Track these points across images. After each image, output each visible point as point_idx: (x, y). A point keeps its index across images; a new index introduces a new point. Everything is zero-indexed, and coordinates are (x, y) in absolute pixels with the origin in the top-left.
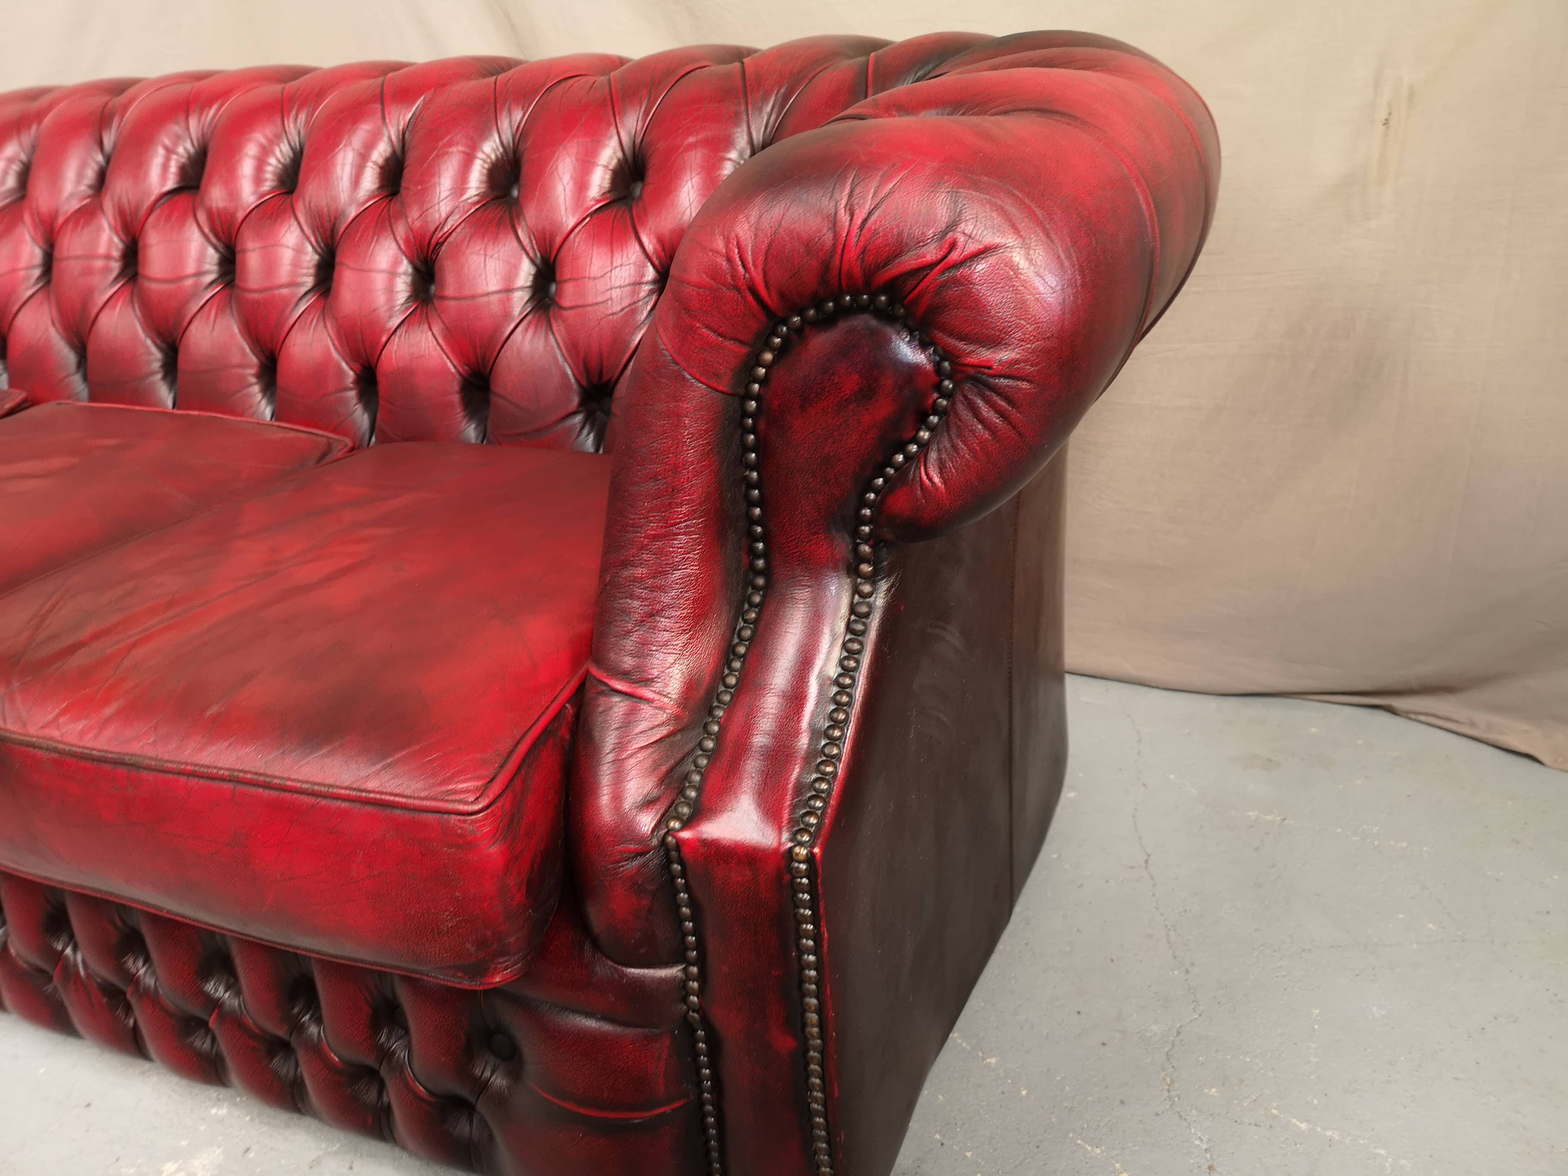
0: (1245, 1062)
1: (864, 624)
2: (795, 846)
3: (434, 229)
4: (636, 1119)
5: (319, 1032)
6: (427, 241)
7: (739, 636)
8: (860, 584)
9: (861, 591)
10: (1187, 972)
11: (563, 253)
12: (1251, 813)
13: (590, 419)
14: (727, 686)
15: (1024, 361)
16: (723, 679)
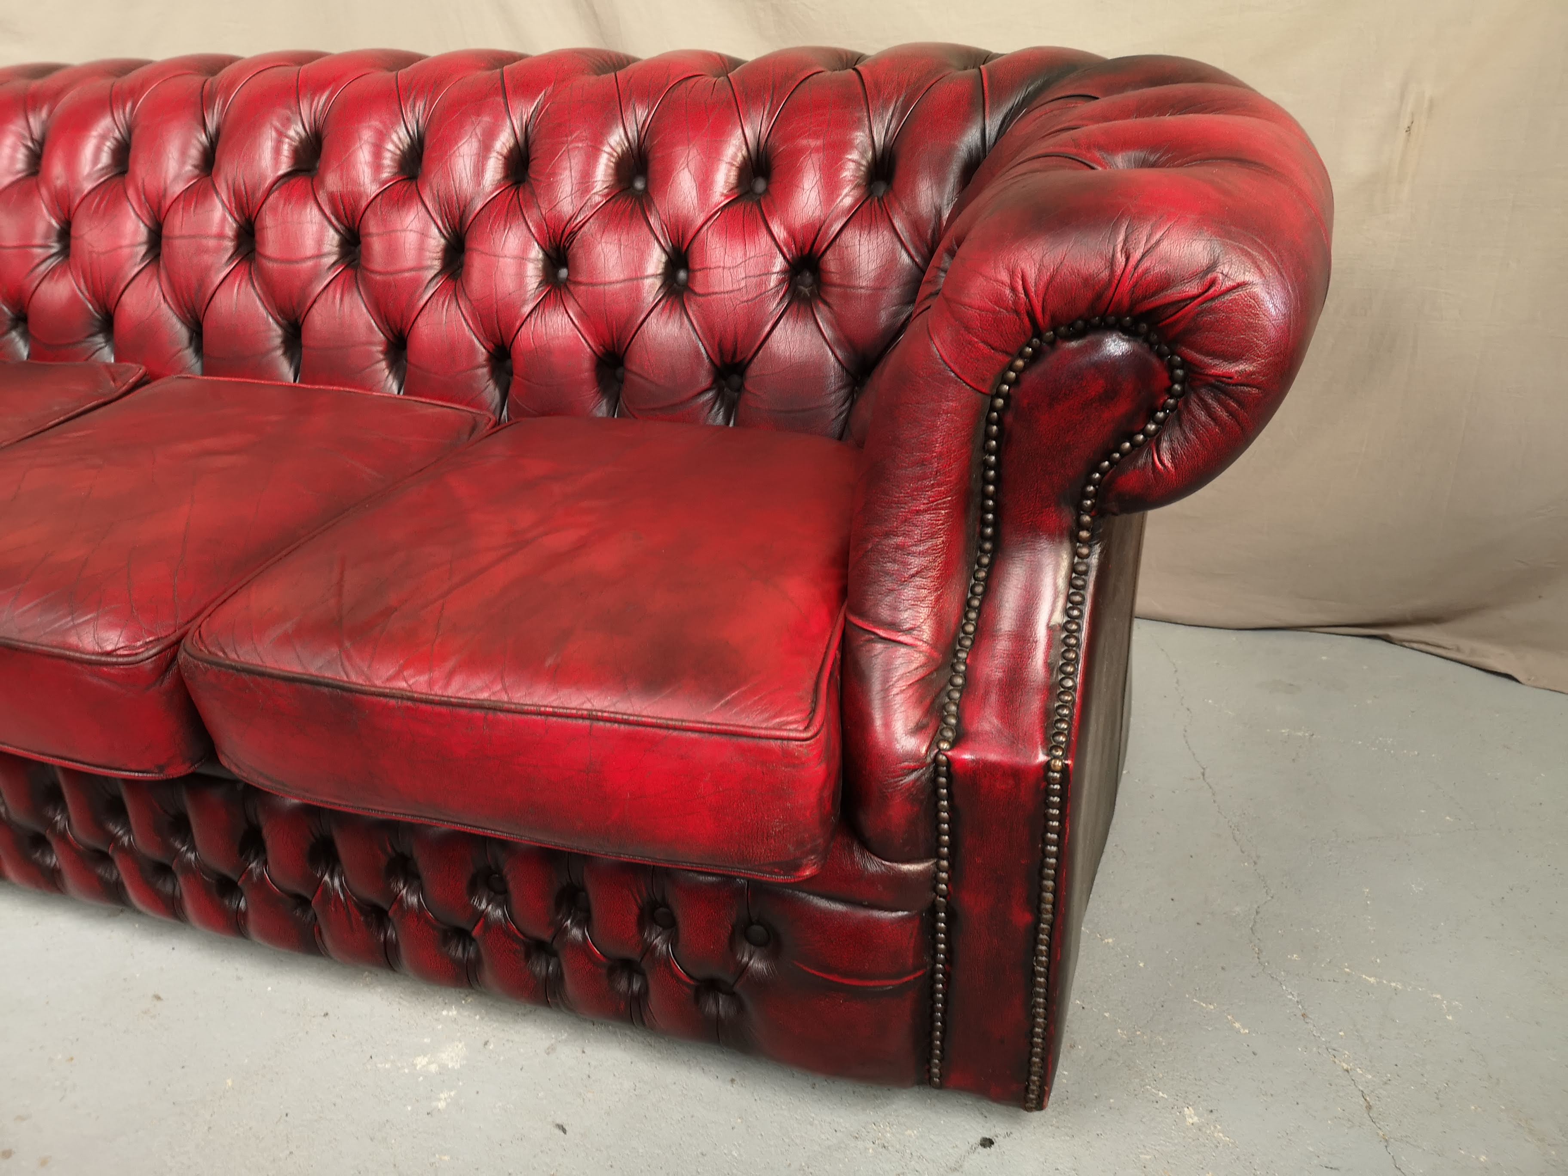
0: (1317, 933)
1: (1084, 580)
2: (1052, 759)
3: (568, 218)
4: (889, 985)
5: (584, 933)
6: (561, 229)
7: (972, 592)
8: (1079, 547)
9: (1081, 554)
10: (1255, 863)
11: (695, 245)
12: (1283, 731)
13: (720, 395)
14: (966, 633)
15: (1259, 373)
16: (963, 627)
